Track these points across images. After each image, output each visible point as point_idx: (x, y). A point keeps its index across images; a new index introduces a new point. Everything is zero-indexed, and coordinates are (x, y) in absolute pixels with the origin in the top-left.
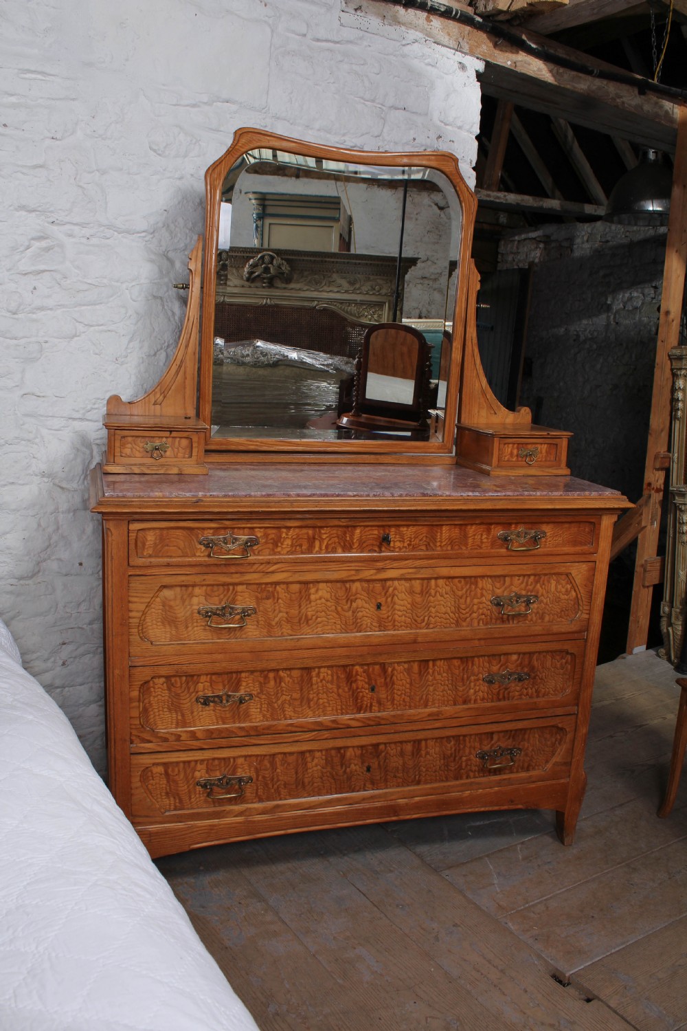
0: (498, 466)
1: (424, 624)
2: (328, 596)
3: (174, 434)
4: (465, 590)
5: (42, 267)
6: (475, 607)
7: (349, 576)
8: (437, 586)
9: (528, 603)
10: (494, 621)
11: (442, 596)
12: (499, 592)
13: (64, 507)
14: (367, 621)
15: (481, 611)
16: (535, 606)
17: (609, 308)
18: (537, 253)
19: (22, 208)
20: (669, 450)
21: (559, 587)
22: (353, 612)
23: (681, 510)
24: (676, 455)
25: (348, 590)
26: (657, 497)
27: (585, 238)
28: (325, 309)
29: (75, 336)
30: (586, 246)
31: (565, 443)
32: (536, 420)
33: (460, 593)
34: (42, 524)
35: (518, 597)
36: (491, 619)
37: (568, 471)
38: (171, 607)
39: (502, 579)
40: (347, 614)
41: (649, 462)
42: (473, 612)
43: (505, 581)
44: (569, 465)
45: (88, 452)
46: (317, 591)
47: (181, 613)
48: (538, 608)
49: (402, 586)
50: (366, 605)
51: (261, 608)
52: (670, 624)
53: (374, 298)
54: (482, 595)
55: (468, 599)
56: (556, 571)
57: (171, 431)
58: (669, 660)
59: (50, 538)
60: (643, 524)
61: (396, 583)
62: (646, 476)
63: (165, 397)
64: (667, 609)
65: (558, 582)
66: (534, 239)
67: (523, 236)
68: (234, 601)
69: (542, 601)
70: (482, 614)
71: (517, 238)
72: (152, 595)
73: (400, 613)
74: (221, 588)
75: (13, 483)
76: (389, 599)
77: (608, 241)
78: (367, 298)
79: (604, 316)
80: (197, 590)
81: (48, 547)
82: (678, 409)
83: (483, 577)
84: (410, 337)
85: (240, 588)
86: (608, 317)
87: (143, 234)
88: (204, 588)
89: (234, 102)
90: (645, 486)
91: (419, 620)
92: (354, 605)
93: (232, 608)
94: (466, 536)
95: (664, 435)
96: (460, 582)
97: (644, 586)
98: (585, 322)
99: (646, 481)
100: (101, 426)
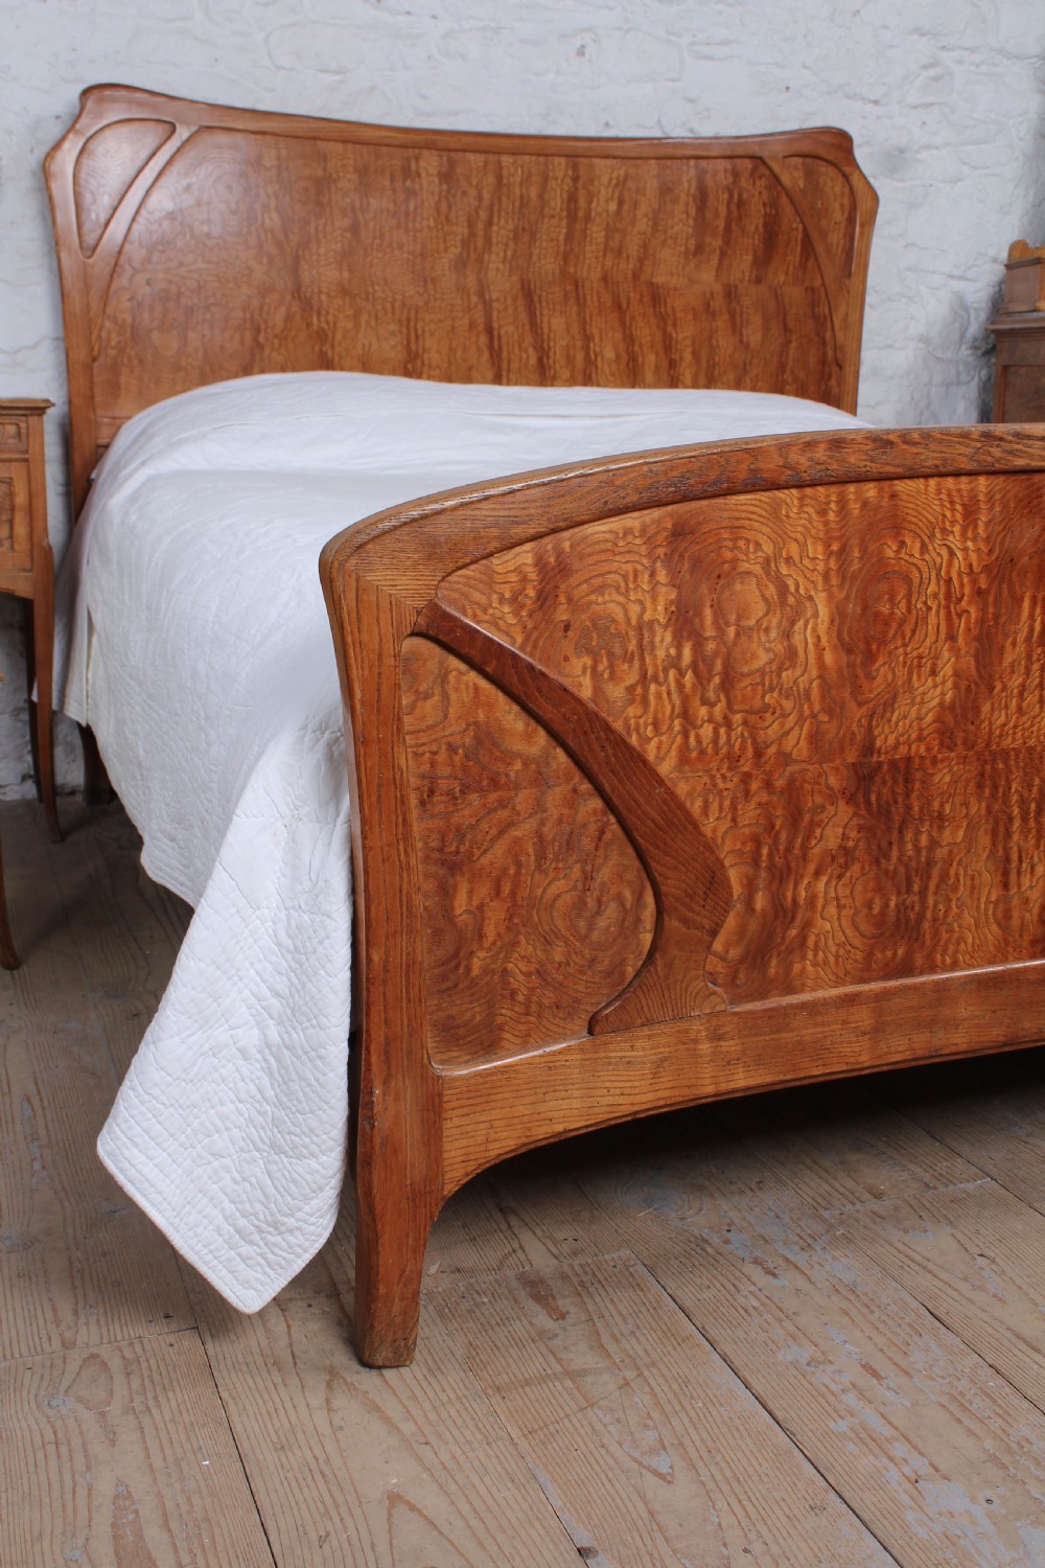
5: (930, 99)
13: (937, 379)
19: (917, 30)
29: (960, 179)
45: (966, 316)
59: (921, 414)
75: (890, 346)
87: (1033, 60)
100: (979, 288)
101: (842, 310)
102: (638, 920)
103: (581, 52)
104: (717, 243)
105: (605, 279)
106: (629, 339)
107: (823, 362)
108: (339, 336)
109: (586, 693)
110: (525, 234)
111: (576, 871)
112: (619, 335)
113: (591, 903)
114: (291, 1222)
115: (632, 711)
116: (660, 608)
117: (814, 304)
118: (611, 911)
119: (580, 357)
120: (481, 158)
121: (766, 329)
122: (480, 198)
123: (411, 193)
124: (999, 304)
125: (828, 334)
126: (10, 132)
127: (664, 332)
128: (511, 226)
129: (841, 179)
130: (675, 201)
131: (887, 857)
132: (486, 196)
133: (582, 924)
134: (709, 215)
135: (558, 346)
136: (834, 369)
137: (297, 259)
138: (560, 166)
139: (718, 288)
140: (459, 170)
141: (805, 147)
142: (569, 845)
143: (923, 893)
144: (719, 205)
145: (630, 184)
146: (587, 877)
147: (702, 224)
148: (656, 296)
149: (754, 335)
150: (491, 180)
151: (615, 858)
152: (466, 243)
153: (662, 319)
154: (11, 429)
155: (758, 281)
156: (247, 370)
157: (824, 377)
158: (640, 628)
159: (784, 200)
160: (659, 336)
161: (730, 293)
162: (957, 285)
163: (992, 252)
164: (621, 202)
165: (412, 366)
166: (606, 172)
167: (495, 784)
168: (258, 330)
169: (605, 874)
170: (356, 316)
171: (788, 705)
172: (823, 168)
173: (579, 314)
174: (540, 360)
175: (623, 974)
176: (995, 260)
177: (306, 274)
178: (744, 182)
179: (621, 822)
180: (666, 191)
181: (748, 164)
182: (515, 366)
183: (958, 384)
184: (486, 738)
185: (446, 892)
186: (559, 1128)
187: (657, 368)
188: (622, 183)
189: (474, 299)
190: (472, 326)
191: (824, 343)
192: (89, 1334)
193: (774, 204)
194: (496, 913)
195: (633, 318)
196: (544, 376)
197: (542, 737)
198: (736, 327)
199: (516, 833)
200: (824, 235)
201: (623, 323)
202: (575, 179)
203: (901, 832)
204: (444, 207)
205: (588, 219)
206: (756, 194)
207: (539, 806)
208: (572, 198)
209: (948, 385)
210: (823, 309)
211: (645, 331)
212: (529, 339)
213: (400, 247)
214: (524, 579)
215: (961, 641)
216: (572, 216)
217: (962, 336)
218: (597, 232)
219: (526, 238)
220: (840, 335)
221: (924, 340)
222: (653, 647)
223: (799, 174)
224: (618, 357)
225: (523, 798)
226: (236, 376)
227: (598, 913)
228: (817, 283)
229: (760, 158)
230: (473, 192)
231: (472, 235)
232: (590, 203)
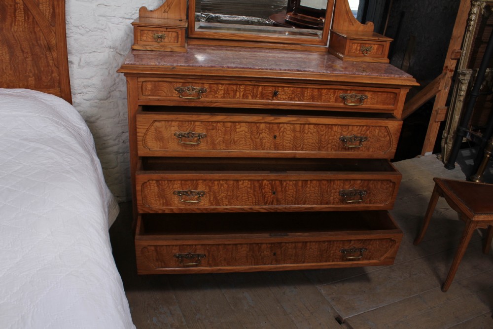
1: (300, 148)
2: (246, 130)
3: (169, 30)
4: (325, 131)
6: (330, 141)
7: (258, 120)
8: (309, 128)
9: (361, 141)
10: (340, 149)
11: (311, 134)
12: (345, 134)
14: (267, 145)
15: (333, 143)
16: (365, 143)
20: (461, 48)
21: (380, 133)
22: (260, 139)
23: (462, 83)
24: (465, 52)
25: (258, 128)
26: (450, 75)
33: (322, 133)
34: (111, 72)
35: (356, 137)
36: (339, 148)
38: (160, 131)
39: (347, 127)
40: (257, 140)
41: (448, 55)
42: (329, 144)
43: (349, 128)
46: (240, 127)
47: (166, 134)
48: (366, 144)
49: (289, 127)
50: (268, 136)
51: (209, 134)
52: (446, 143)
54: (335, 135)
55: (327, 137)
56: (379, 125)
57: (167, 28)
58: (443, 161)
59: (115, 80)
60: (440, 89)
61: (285, 125)
62: (446, 62)
63: (169, 8)
64: (446, 135)
65: (380, 131)
68: (194, 130)
69: (369, 141)
70: (334, 145)
72: (149, 125)
73: (287, 142)
74: (187, 123)
75: (95, 52)
76: (281, 134)
80: (174, 123)
81: (114, 84)
82: (471, 25)
83: (336, 125)
85: (197, 123)
88: (177, 123)
90: (444, 68)
91: (298, 146)
92: (261, 136)
93: (193, 134)
95: (460, 40)
96: (322, 127)
97: (435, 122)
99: (445, 65)
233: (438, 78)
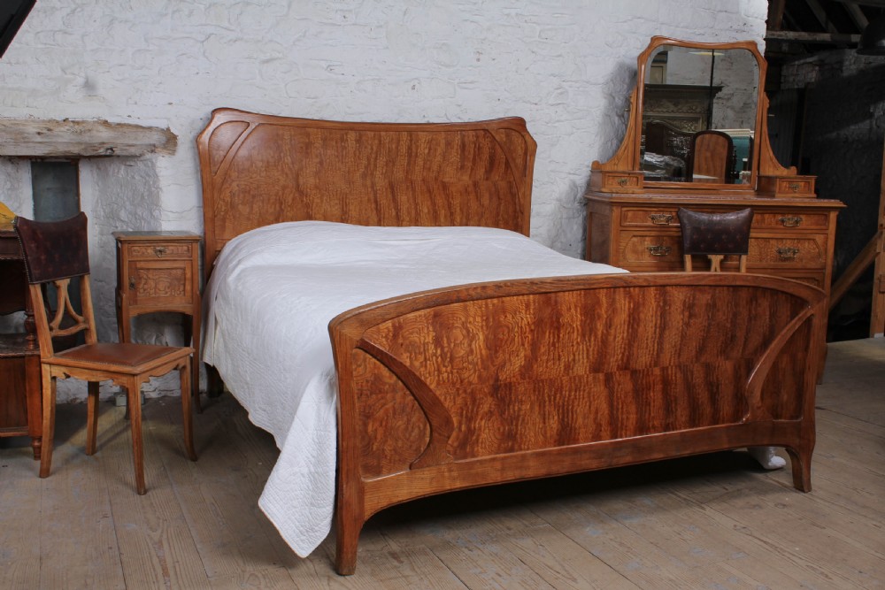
0: (779, 192)
3: (630, 175)
5: (559, 102)
6: (769, 253)
10: (778, 260)
13: (565, 216)
15: (771, 255)
16: (798, 254)
17: (871, 115)
18: (814, 74)
19: (552, 75)
21: (810, 246)
27: (852, 61)
28: (657, 123)
29: (572, 134)
30: (853, 67)
31: (813, 182)
32: (800, 173)
35: (789, 249)
36: (776, 259)
37: (815, 196)
38: (636, 246)
39: (781, 240)
41: (881, 210)
42: (768, 255)
43: (783, 241)
44: (816, 192)
47: (640, 248)
53: (691, 115)
54: (772, 247)
56: (808, 238)
60: (877, 252)
62: (879, 220)
65: (809, 243)
66: (811, 63)
67: (802, 61)
69: (801, 252)
70: (772, 257)
71: (797, 63)
72: (629, 240)
75: (544, 203)
77: (870, 63)
78: (687, 115)
79: (868, 122)
80: (647, 238)
83: (772, 238)
84: (721, 138)
86: (871, 122)
88: (650, 237)
89: (643, 18)
90: (879, 226)
94: (764, 219)
96: (762, 240)
98: (853, 127)
99: (880, 222)
100: (582, 177)
101: (522, 190)
102: (425, 434)
103: (413, 88)
104: (470, 164)
105: (423, 180)
106: (434, 204)
107: (515, 211)
108: (314, 205)
109: (408, 364)
110: (391, 162)
111: (405, 419)
112: (429, 203)
113: (410, 428)
114: (316, 528)
115: (422, 369)
116: (430, 338)
117: (511, 188)
118: (416, 431)
119: (413, 212)
120: (373, 133)
121: (491, 199)
122: (372, 149)
123: (344, 148)
124: (590, 185)
125: (517, 200)
126: (182, 125)
127: (448, 201)
128: (385, 160)
129: (521, 138)
130: (452, 148)
131: (504, 414)
132: (375, 148)
133: (407, 435)
134: (466, 153)
135: (404, 208)
136: (520, 214)
137: (298, 175)
138: (405, 135)
139: (471, 182)
140: (364, 138)
141: (505, 125)
142: (403, 411)
143: (517, 425)
144: (471, 149)
145: (434, 142)
146: (409, 420)
147: (463, 157)
148: (445, 186)
149: (486, 201)
150: (376, 142)
151: (417, 414)
152: (366, 168)
153: (447, 196)
154: (185, 248)
155: (487, 179)
156: (277, 221)
157: (516, 218)
158: (424, 344)
159: (497, 146)
160: (446, 203)
161: (475, 184)
162: (572, 177)
163: (586, 163)
164: (430, 149)
165: (344, 218)
166: (423, 137)
167: (380, 392)
168: (281, 204)
169: (414, 419)
170: (321, 198)
171: (471, 367)
172: (513, 133)
173: (413, 194)
174: (397, 213)
175: (420, 451)
176: (588, 166)
177: (301, 181)
178: (481, 140)
179: (420, 404)
180: (448, 144)
181: (482, 132)
182: (387, 216)
183: (574, 218)
184: (378, 378)
185: (365, 425)
186: (401, 499)
187: (445, 216)
188: (430, 142)
189: (370, 190)
190: (369, 200)
191: (515, 204)
192: (250, 568)
193: (493, 148)
194: (380, 431)
195: (435, 196)
196: (398, 222)
197: (395, 378)
198: (478, 198)
199: (387, 406)
200: (514, 160)
201: (431, 198)
202: (411, 141)
203: (509, 406)
204: (357, 152)
205: (416, 156)
206: (486, 144)
207: (394, 398)
208: (410, 148)
209: (569, 218)
210: (514, 190)
211: (440, 201)
212: (392, 205)
213: (340, 169)
214: (389, 331)
215: (526, 346)
216: (410, 156)
217: (575, 198)
218: (420, 162)
219: (391, 164)
220: (521, 200)
221: (559, 200)
222: (428, 350)
223: (503, 136)
224: (429, 211)
225: (389, 396)
226: (272, 223)
227: (412, 431)
228: (512, 179)
229: (487, 130)
230: (369, 147)
231: (369, 164)
232: (417, 150)
233: (873, 239)
